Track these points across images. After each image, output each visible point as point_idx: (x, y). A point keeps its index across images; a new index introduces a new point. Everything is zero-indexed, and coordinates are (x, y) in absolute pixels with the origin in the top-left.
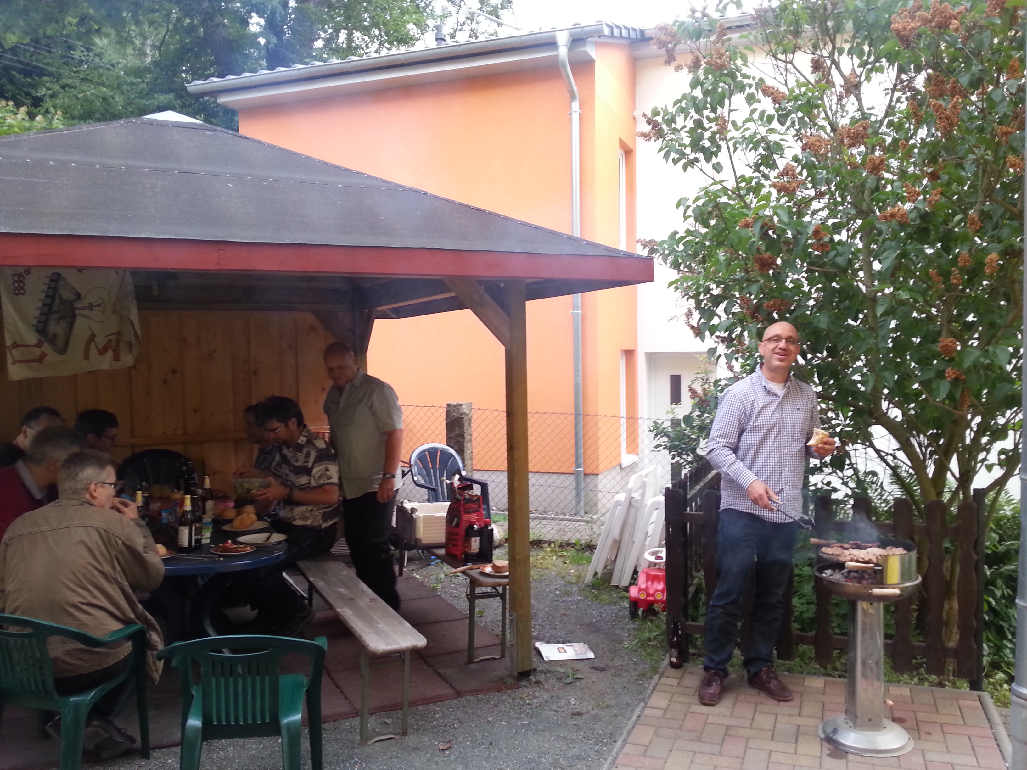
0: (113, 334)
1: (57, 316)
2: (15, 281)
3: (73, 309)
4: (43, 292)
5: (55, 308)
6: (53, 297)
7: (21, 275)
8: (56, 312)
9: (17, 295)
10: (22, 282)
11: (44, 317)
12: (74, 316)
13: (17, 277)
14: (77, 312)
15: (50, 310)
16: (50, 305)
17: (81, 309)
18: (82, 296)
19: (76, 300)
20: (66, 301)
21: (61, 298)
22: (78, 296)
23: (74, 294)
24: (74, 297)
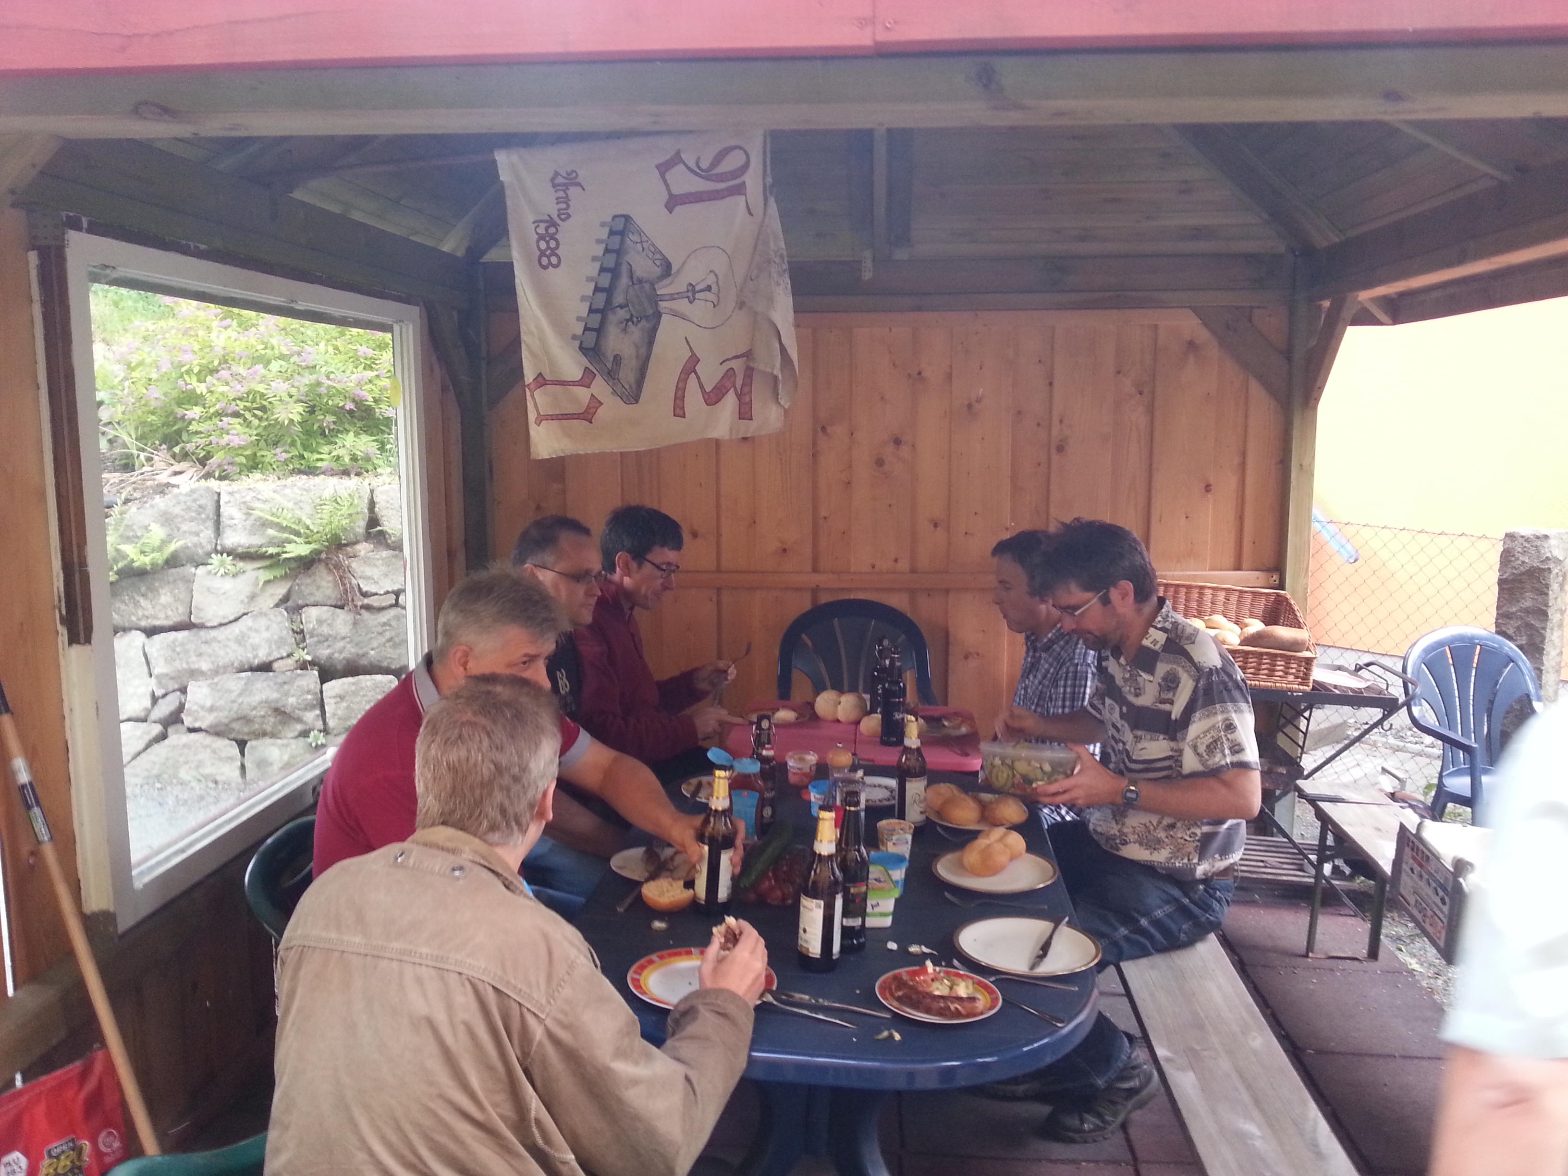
0: (737, 357)
1: (622, 314)
2: (541, 237)
3: (654, 299)
4: (594, 259)
5: (619, 298)
7: (551, 223)
8: (621, 307)
9: (545, 268)
10: (552, 237)
11: (597, 317)
12: (658, 315)
13: (543, 226)
14: (662, 304)
15: (608, 301)
16: (609, 291)
17: (672, 297)
18: (674, 269)
19: (661, 278)
20: (640, 281)
21: (631, 275)
22: (667, 269)
23: (658, 263)
24: (658, 271)
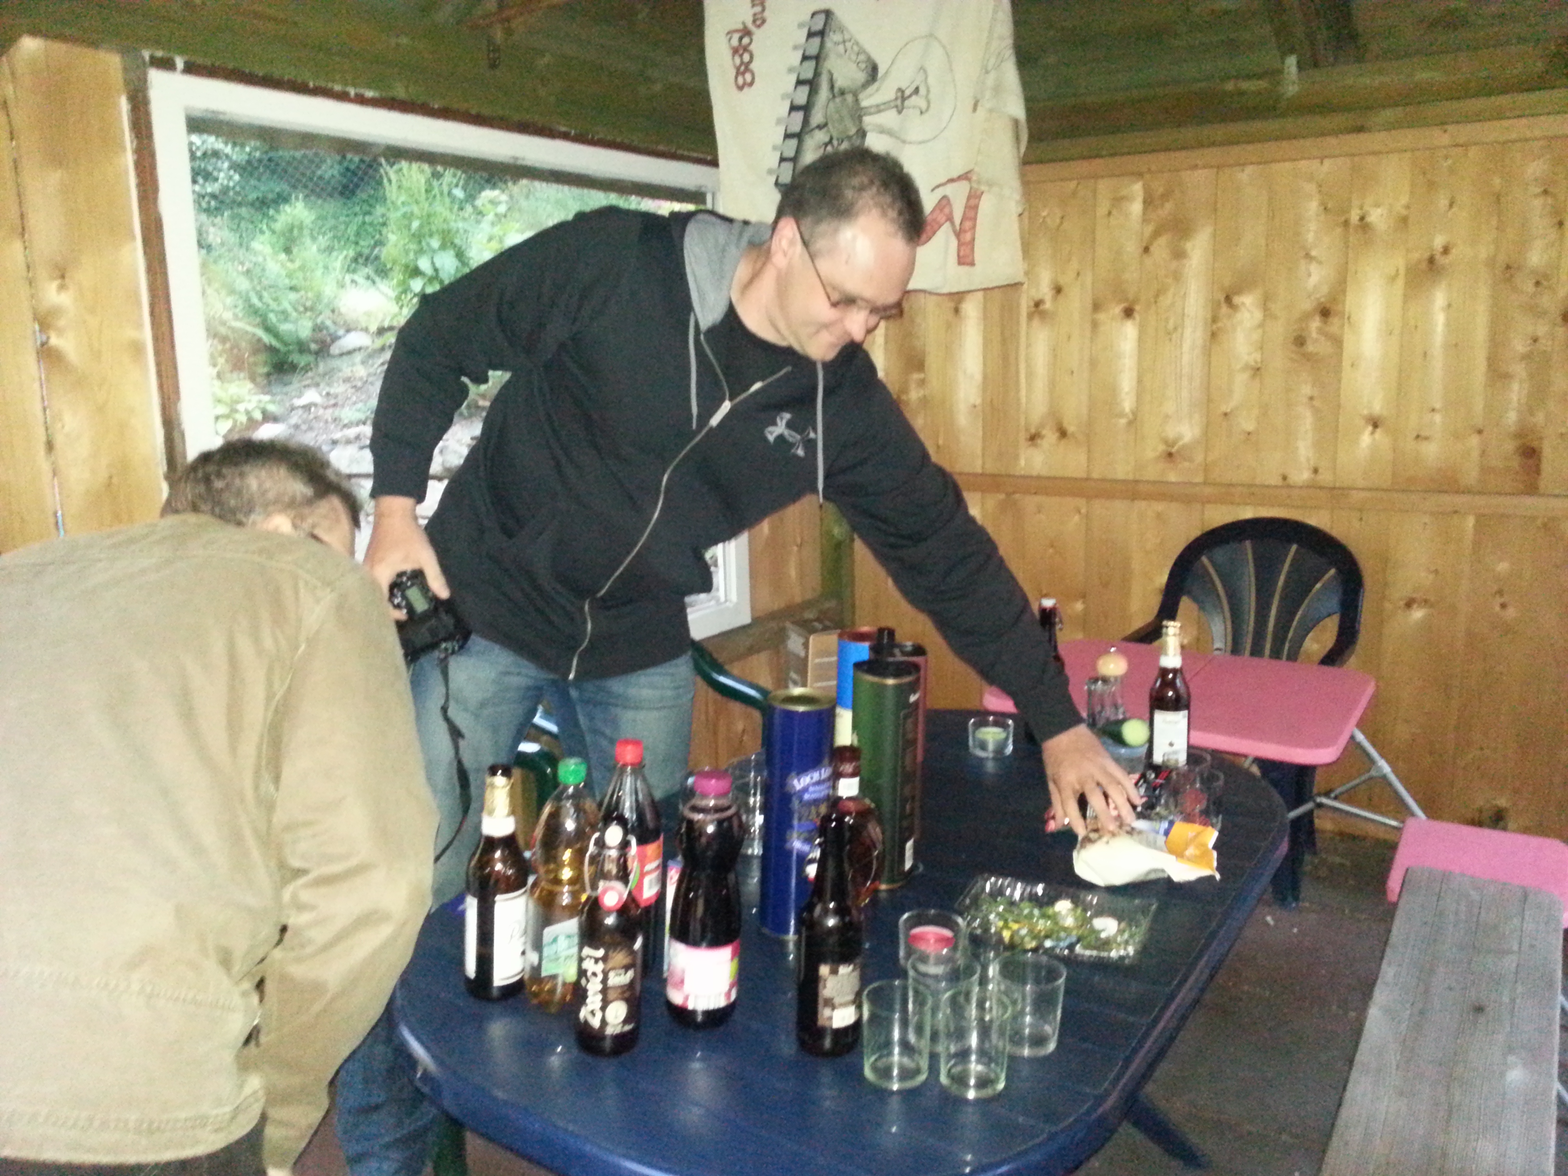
0: (951, 181)
1: (821, 136)
2: (735, 51)
3: (858, 114)
4: (791, 70)
5: (817, 117)
6: (812, 84)
7: (746, 32)
8: (820, 127)
9: (741, 88)
10: (746, 49)
11: (794, 142)
12: (862, 134)
13: (736, 37)
14: (867, 120)
15: (806, 121)
16: (806, 109)
17: (879, 109)
18: (881, 71)
19: (866, 85)
20: (842, 93)
21: (832, 87)
22: (873, 72)
23: (863, 66)
24: (861, 77)
